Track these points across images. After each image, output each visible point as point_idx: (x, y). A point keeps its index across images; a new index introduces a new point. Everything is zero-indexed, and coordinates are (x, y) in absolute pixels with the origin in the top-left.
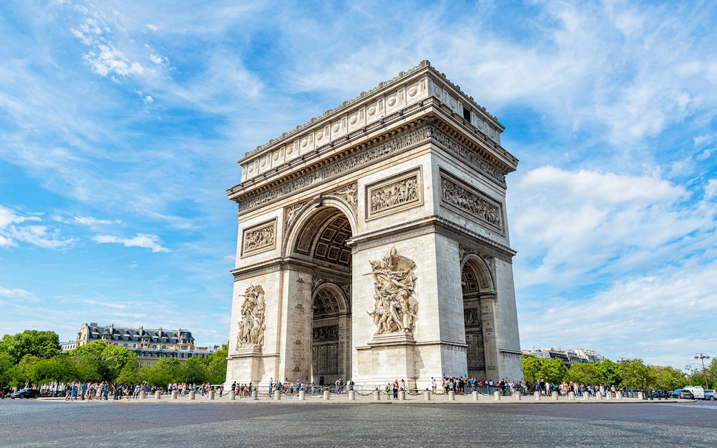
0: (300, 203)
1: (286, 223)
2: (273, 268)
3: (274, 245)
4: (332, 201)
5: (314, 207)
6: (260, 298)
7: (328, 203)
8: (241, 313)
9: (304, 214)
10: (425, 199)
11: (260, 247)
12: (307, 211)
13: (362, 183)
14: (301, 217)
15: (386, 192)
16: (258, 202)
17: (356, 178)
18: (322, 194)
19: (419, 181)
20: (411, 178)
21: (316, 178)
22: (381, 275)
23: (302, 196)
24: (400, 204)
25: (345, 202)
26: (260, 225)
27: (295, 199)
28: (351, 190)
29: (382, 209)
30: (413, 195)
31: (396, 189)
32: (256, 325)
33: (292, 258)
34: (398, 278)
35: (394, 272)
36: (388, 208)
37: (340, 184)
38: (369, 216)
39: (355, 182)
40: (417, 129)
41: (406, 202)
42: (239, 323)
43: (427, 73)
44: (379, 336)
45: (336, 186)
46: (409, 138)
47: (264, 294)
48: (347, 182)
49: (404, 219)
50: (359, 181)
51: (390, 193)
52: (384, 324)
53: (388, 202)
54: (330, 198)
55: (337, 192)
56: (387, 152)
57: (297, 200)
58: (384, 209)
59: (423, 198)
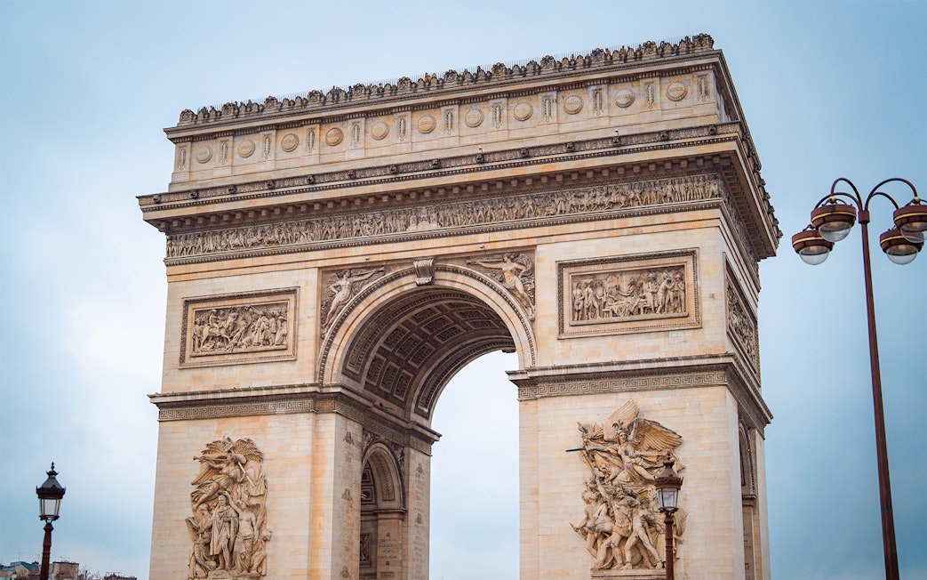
0: (368, 266)
1: (325, 305)
2: (295, 404)
3: (290, 352)
4: (460, 278)
5: (409, 283)
6: (252, 469)
7: (447, 280)
8: (189, 498)
9: (378, 293)
10: (705, 317)
11: (243, 349)
12: (388, 287)
13: (548, 256)
14: (371, 297)
15: (607, 285)
16: (236, 241)
17: (534, 242)
18: (436, 258)
19: (689, 278)
20: (670, 269)
21: (418, 221)
22: (605, 455)
23: (378, 252)
24: (643, 316)
25: (499, 286)
26: (241, 296)
27: (356, 255)
28: (515, 265)
29: (599, 319)
30: (675, 304)
31: (633, 284)
32: (246, 530)
33: (344, 387)
34: (648, 466)
35: (638, 453)
36: (616, 319)
37: (488, 247)
38: (567, 328)
39: (531, 249)
40: (690, 173)
41: (658, 315)
42: (188, 521)
43: (714, 64)
44: (605, 573)
45: (477, 248)
46: (669, 187)
47: (261, 459)
48: (507, 245)
49: (656, 349)
50: (539, 248)
51: (618, 288)
52: (616, 551)
53: (615, 307)
54: (455, 271)
55: (478, 261)
56: (614, 204)
57: (362, 260)
58: (605, 320)
59: (698, 314)
